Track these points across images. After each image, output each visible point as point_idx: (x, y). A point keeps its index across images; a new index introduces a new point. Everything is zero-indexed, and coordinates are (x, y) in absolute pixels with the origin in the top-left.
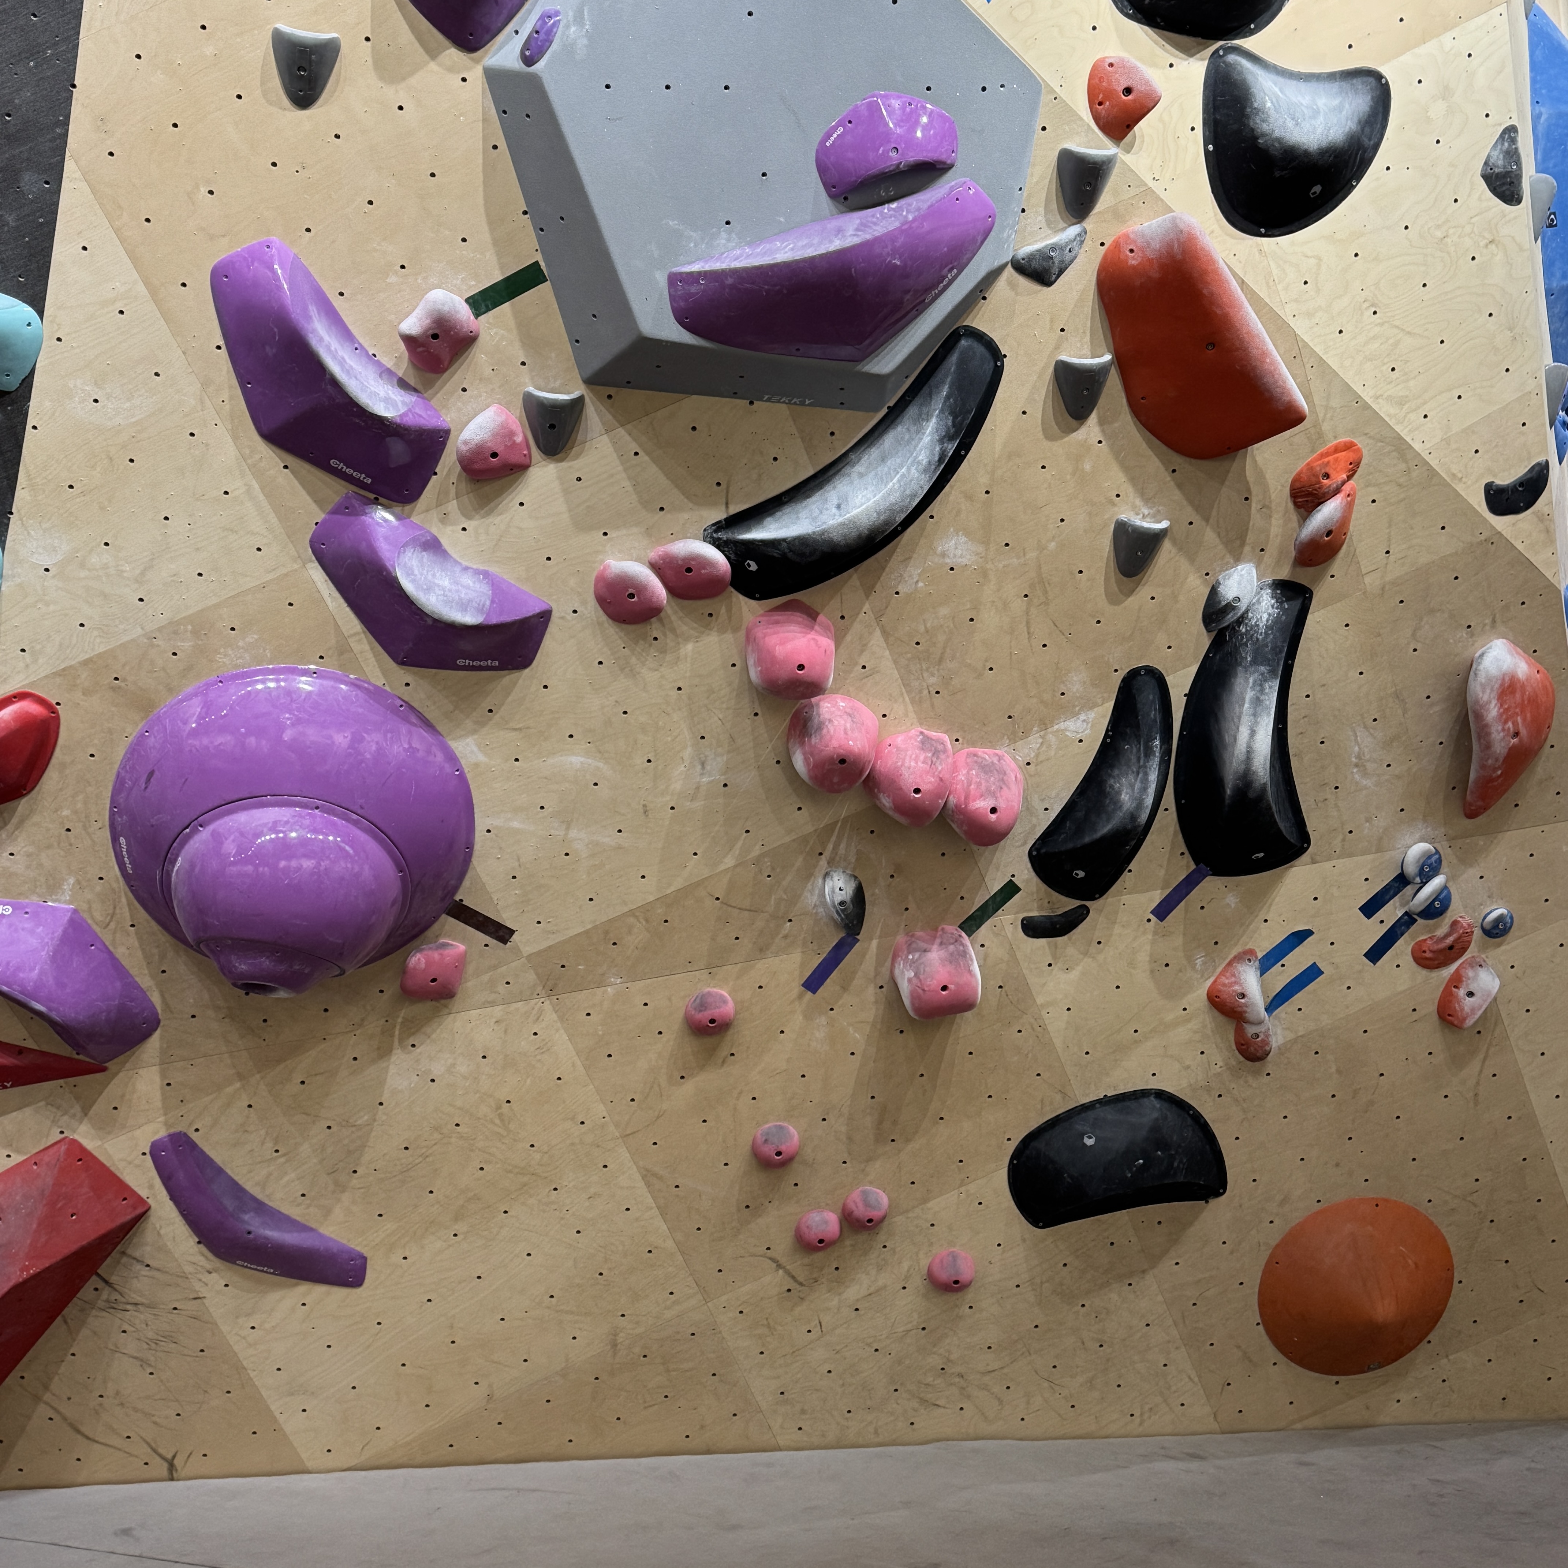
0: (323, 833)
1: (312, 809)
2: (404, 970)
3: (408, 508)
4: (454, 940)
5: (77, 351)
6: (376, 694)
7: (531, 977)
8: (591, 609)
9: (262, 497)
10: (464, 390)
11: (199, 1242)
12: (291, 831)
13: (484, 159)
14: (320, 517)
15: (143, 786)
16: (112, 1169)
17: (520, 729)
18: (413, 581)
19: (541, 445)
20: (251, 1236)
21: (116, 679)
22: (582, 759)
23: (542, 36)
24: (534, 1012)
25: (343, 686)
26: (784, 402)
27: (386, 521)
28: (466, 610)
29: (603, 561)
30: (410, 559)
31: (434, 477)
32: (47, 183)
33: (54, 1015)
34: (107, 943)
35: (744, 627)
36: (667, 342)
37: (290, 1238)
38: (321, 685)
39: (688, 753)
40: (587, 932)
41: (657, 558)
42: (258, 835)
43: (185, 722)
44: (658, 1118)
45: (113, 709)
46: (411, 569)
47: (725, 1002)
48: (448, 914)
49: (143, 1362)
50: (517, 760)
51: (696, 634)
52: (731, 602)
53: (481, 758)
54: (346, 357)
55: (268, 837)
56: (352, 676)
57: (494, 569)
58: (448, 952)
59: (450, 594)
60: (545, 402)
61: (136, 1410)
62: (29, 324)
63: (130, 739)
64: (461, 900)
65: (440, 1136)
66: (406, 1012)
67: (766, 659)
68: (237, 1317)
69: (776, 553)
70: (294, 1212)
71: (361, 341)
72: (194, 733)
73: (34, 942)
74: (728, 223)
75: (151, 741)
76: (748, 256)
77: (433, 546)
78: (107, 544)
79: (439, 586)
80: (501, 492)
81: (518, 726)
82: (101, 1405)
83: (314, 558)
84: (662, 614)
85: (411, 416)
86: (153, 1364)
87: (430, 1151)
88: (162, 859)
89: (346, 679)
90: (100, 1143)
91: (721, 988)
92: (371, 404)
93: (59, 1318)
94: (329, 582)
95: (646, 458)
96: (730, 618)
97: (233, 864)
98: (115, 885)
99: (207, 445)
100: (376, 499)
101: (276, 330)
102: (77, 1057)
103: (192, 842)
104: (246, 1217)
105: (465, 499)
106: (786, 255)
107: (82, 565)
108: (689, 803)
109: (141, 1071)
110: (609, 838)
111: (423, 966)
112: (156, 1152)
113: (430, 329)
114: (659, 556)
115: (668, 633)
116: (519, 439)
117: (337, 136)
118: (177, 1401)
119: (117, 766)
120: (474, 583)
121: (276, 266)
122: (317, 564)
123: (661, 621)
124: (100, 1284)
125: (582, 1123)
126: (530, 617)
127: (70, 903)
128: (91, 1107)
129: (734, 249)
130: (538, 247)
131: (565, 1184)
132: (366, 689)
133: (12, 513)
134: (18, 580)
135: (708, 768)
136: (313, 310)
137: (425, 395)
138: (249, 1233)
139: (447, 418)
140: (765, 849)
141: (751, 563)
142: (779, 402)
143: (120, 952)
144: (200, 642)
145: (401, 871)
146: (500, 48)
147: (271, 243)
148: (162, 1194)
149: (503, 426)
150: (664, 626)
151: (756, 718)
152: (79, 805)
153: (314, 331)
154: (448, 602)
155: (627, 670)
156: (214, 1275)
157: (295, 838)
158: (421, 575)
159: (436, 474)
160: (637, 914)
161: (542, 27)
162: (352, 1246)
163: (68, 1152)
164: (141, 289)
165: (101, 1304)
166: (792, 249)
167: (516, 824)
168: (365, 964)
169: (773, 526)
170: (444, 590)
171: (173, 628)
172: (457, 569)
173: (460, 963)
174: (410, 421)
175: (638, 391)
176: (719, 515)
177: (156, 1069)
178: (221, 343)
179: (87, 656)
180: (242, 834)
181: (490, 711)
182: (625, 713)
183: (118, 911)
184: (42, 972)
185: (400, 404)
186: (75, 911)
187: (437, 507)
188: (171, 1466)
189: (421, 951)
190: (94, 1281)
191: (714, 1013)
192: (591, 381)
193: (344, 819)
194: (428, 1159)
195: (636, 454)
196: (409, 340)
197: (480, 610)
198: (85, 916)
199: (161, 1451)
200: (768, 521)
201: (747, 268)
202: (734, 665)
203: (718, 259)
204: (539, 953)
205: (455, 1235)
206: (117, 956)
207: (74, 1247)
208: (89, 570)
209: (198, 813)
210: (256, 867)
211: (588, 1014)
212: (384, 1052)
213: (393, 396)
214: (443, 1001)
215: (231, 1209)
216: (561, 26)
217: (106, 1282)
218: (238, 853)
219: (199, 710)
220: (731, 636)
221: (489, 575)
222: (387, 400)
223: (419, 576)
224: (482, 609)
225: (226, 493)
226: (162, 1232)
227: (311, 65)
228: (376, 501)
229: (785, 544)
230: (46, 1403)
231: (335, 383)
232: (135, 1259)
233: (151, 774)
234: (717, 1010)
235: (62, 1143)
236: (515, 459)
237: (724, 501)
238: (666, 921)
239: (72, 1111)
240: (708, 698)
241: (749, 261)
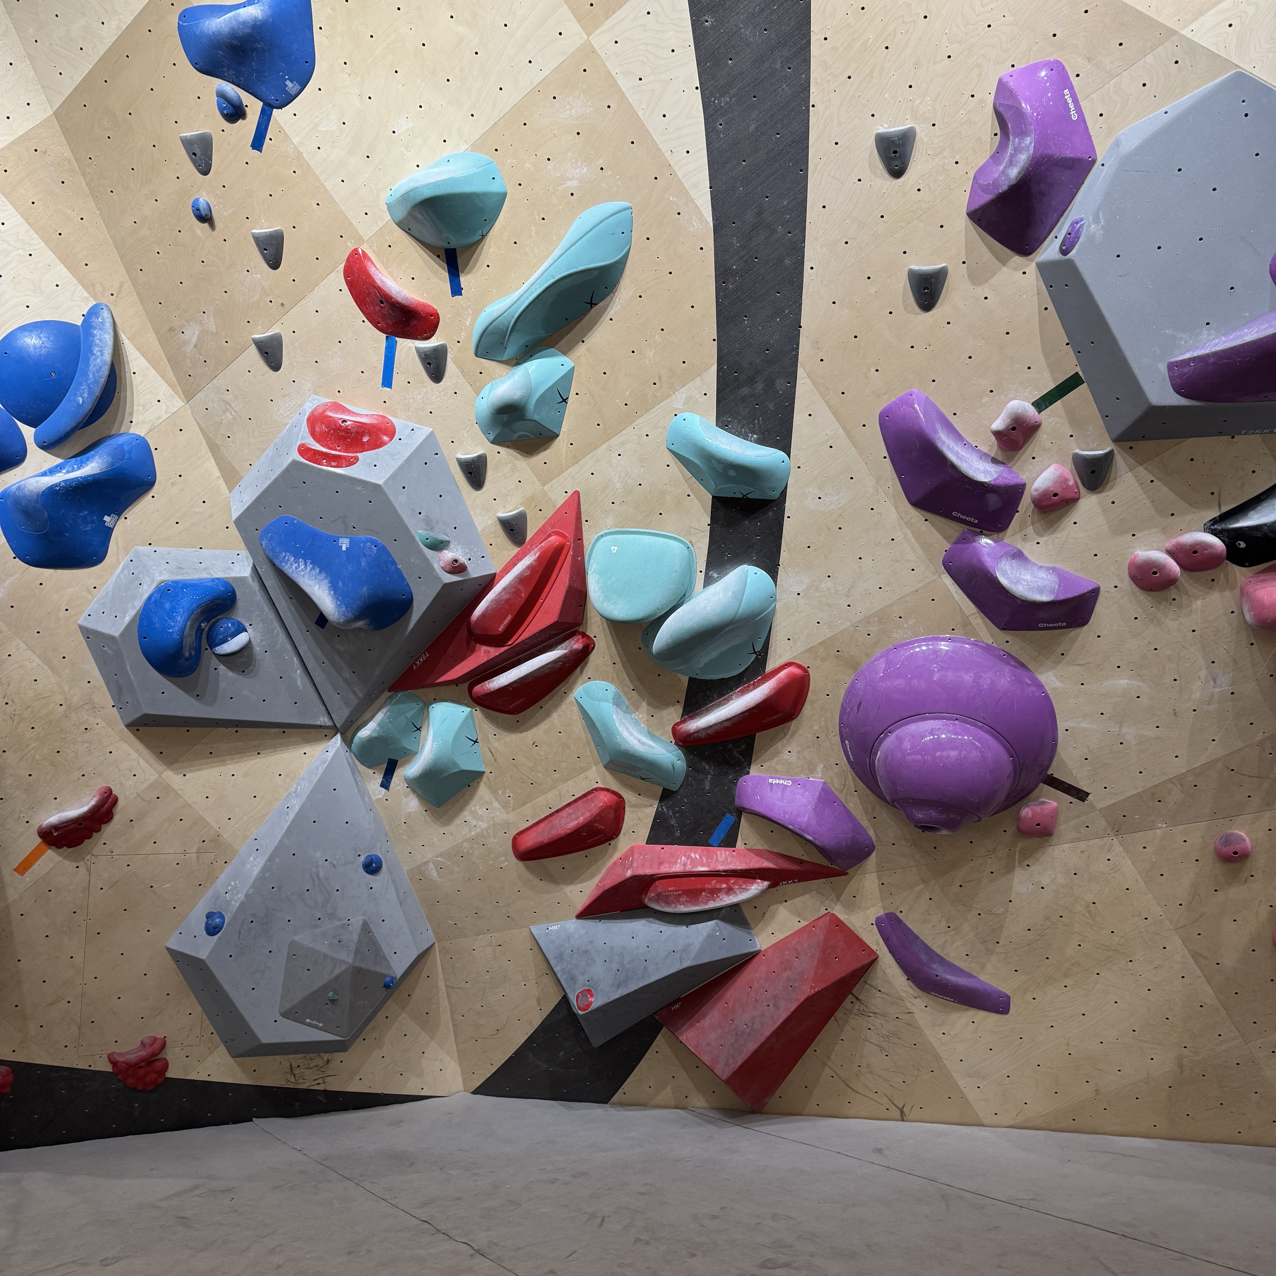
0: (962, 735)
1: (953, 720)
2: (1018, 819)
3: (1001, 535)
4: (1049, 799)
5: (809, 471)
6: (988, 648)
7: (1103, 822)
8: (1127, 584)
9: (913, 540)
10: (1034, 458)
11: (908, 979)
12: (942, 734)
13: (1039, 317)
14: (947, 546)
15: (856, 711)
16: (856, 932)
17: (1083, 665)
18: (1007, 578)
19: (1086, 485)
20: (938, 978)
21: (838, 651)
22: (1128, 681)
23: (1073, 235)
24: (1107, 846)
25: (967, 646)
26: (1257, 433)
27: (988, 544)
28: (1042, 593)
29: (1133, 553)
30: (1005, 565)
31: (1017, 514)
32: (789, 383)
33: (817, 842)
34: (843, 801)
35: (1239, 585)
36: (1169, 407)
37: (961, 981)
38: (954, 646)
39: (1203, 673)
40: (1139, 794)
41: (1171, 546)
42: (924, 736)
43: (877, 673)
44: (1200, 917)
45: (838, 668)
46: (1006, 571)
47: (1244, 840)
48: (1044, 783)
49: (882, 1049)
50: (1082, 684)
51: (1204, 594)
52: (1228, 570)
53: (1058, 684)
54: (959, 451)
55: (928, 738)
56: (972, 639)
57: (1059, 566)
58: (1046, 807)
59: (1031, 584)
60: (1088, 457)
61: (879, 1076)
62: (783, 462)
63: (847, 684)
64: (1052, 774)
65: (1051, 923)
66: (1022, 844)
67: (1256, 605)
68: (934, 1026)
69: (1259, 535)
70: (963, 965)
71: (968, 440)
72: (882, 679)
73: (804, 801)
74: (1208, 324)
75: (859, 685)
76: (1224, 342)
77: (1018, 555)
78: (829, 576)
79: (1024, 580)
80: (1061, 517)
81: (1082, 663)
82: (860, 1071)
83: (945, 571)
84: (1177, 583)
85: (1000, 479)
86: (887, 1050)
87: (1045, 932)
88: (869, 752)
89: (969, 641)
90: (847, 917)
91: (1240, 830)
92: (975, 475)
93: (833, 1018)
94: (955, 584)
95: (1160, 483)
96: (1227, 581)
97: (909, 754)
98: (845, 768)
99: (881, 514)
100: (981, 532)
101: (917, 442)
102: (831, 866)
103: (885, 742)
104: (934, 966)
105: (1038, 525)
106: (1253, 336)
107: (817, 589)
108: (1206, 707)
109: (866, 876)
110: (1150, 732)
111: (1030, 816)
112: (879, 923)
113: (1010, 425)
114: (1173, 545)
115: (1182, 594)
116: (1071, 483)
117: (948, 323)
118: (903, 1073)
119: (841, 700)
120: (1047, 576)
121: (916, 406)
122: (947, 575)
123: (1177, 587)
124: (854, 1000)
125: (1146, 919)
126: (1086, 593)
127: (822, 778)
128: (841, 896)
129: (1214, 339)
130: (1077, 364)
131: (1137, 957)
132: (981, 646)
133: (779, 565)
134: (784, 601)
135: (1219, 682)
136: (938, 426)
137: (1009, 465)
138: (937, 976)
139: (1024, 477)
140: (1266, 735)
141: (1240, 542)
142: (1253, 433)
143: (850, 806)
144: (882, 627)
145: (1012, 757)
146: (1046, 249)
147: (912, 392)
148: (885, 950)
149: (1060, 476)
150: (1179, 590)
151: (1252, 646)
152: (823, 723)
153: (940, 438)
154: (1031, 589)
155: (1155, 621)
156: (918, 999)
157: (944, 738)
158: (1012, 574)
159: (1018, 512)
160: (1174, 781)
161: (1072, 230)
162: (1000, 989)
163: (830, 921)
164: (841, 431)
165: (855, 1011)
166: (1257, 332)
167: (1085, 725)
168: (993, 814)
169: (1255, 517)
170: (1027, 582)
171: (867, 620)
172: (1035, 568)
173: (1054, 814)
174: (1001, 482)
175: (1148, 441)
176: (1215, 513)
177: (874, 875)
178: (886, 455)
179: (822, 640)
180: (913, 737)
181: (1063, 654)
182: (1156, 649)
183: (847, 783)
184: (809, 818)
185: (993, 473)
186: (824, 783)
187: (1020, 531)
188: (902, 1113)
189: (1028, 806)
190: (850, 998)
191: (1238, 847)
192: (1117, 440)
193: (973, 726)
194: (1043, 938)
195: (1152, 481)
196: (998, 434)
197: (1051, 592)
198: (830, 785)
199: (896, 1103)
200: (1252, 514)
201: (1225, 349)
202: (1233, 612)
203: (1202, 348)
204: (1107, 808)
205: (1066, 986)
206: (849, 808)
207: (838, 977)
208: (821, 592)
209: (887, 726)
210: (923, 756)
211: (1145, 848)
212: (1010, 869)
213: (989, 469)
214: (1045, 838)
215: (925, 961)
216: (1085, 227)
217: (857, 999)
218: (912, 748)
219: (884, 665)
220: (1229, 593)
221: (1056, 569)
222: (985, 472)
223: (1011, 575)
224: (1053, 592)
225: (893, 540)
226: (886, 972)
227: (931, 286)
228: (981, 533)
229: (1266, 528)
230: (829, 1067)
231: (953, 467)
232: (872, 986)
233: (860, 704)
234: (1238, 846)
235: (827, 916)
236: (1069, 495)
237: (1217, 504)
238: (1196, 786)
239: (831, 897)
240: (1215, 635)
241: (1226, 345)
